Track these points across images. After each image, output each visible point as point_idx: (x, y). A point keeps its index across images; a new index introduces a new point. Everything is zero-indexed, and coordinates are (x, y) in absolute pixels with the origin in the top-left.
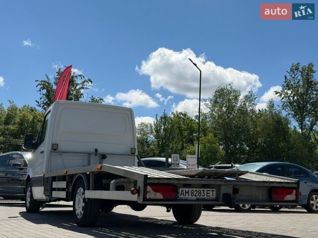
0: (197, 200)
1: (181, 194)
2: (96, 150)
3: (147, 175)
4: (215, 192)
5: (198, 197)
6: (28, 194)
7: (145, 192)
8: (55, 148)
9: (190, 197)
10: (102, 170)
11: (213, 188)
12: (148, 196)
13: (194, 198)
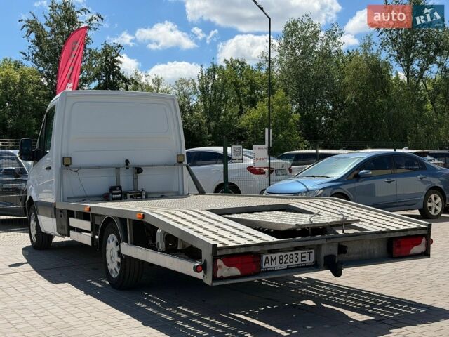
0: (289, 269)
1: (266, 263)
2: (127, 162)
3: (216, 245)
4: (312, 255)
5: (289, 264)
6: (33, 223)
7: (215, 268)
8: (66, 163)
9: (277, 266)
10: (145, 220)
11: (310, 249)
12: (219, 274)
13: (284, 266)
